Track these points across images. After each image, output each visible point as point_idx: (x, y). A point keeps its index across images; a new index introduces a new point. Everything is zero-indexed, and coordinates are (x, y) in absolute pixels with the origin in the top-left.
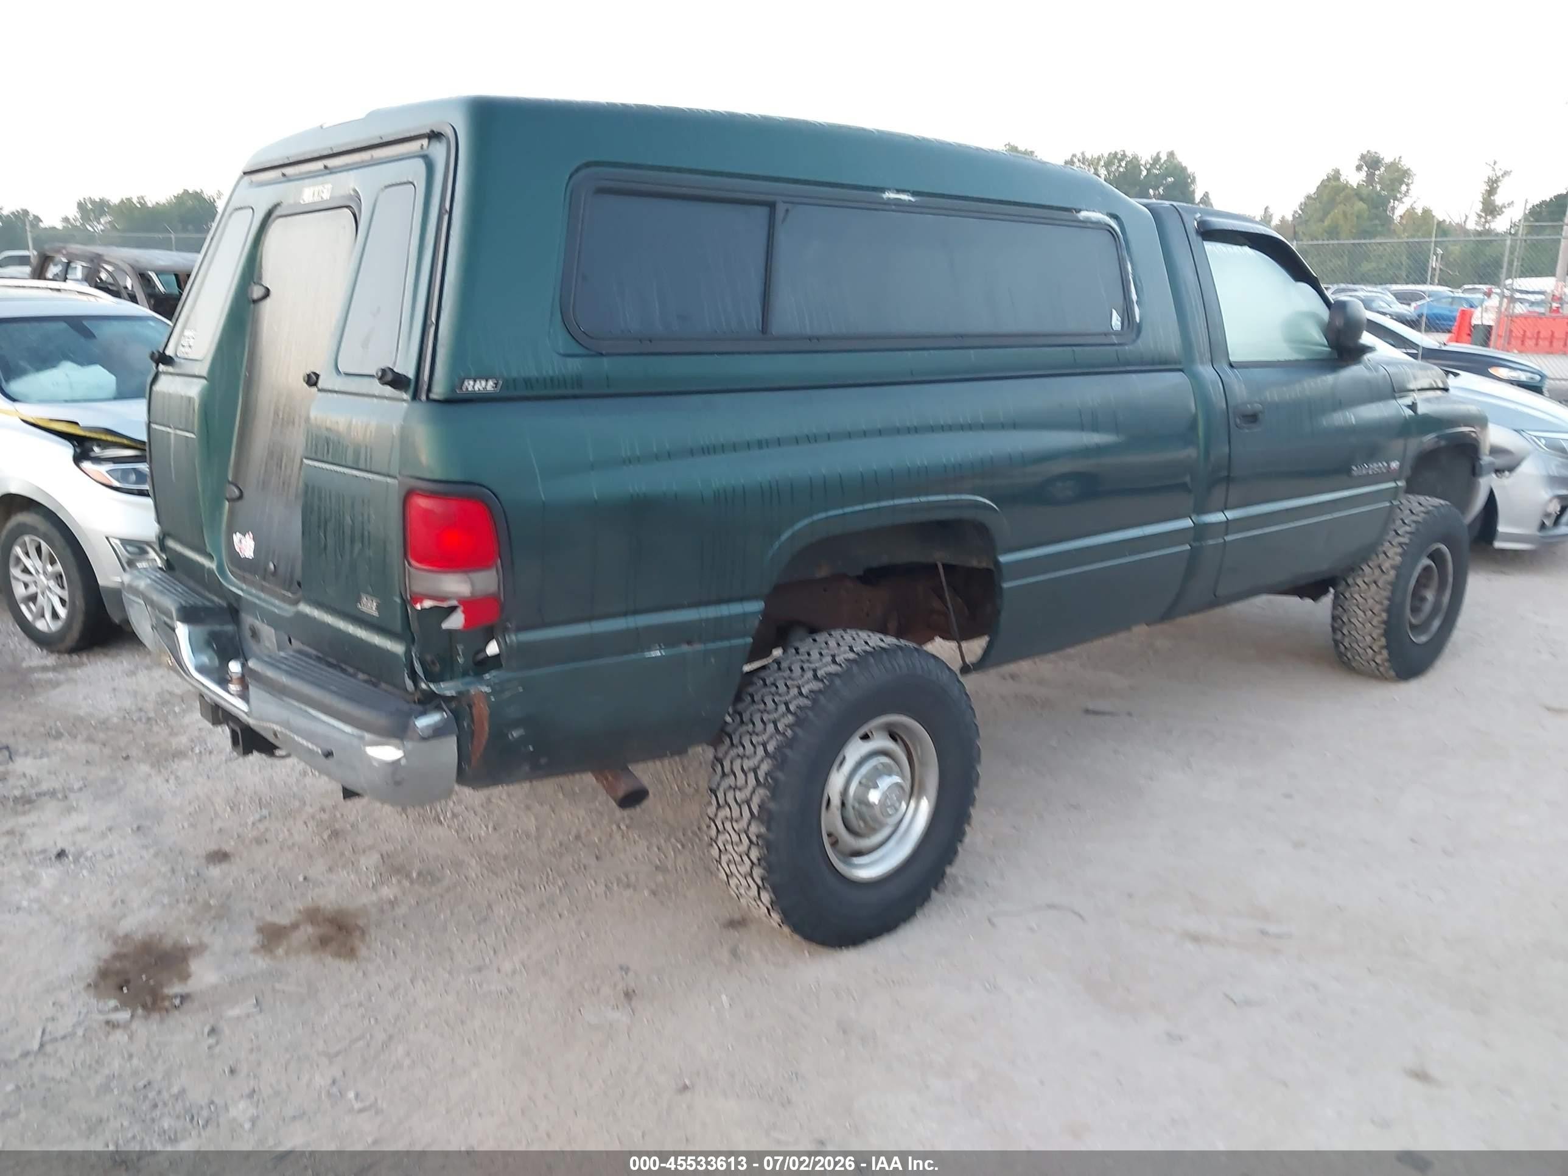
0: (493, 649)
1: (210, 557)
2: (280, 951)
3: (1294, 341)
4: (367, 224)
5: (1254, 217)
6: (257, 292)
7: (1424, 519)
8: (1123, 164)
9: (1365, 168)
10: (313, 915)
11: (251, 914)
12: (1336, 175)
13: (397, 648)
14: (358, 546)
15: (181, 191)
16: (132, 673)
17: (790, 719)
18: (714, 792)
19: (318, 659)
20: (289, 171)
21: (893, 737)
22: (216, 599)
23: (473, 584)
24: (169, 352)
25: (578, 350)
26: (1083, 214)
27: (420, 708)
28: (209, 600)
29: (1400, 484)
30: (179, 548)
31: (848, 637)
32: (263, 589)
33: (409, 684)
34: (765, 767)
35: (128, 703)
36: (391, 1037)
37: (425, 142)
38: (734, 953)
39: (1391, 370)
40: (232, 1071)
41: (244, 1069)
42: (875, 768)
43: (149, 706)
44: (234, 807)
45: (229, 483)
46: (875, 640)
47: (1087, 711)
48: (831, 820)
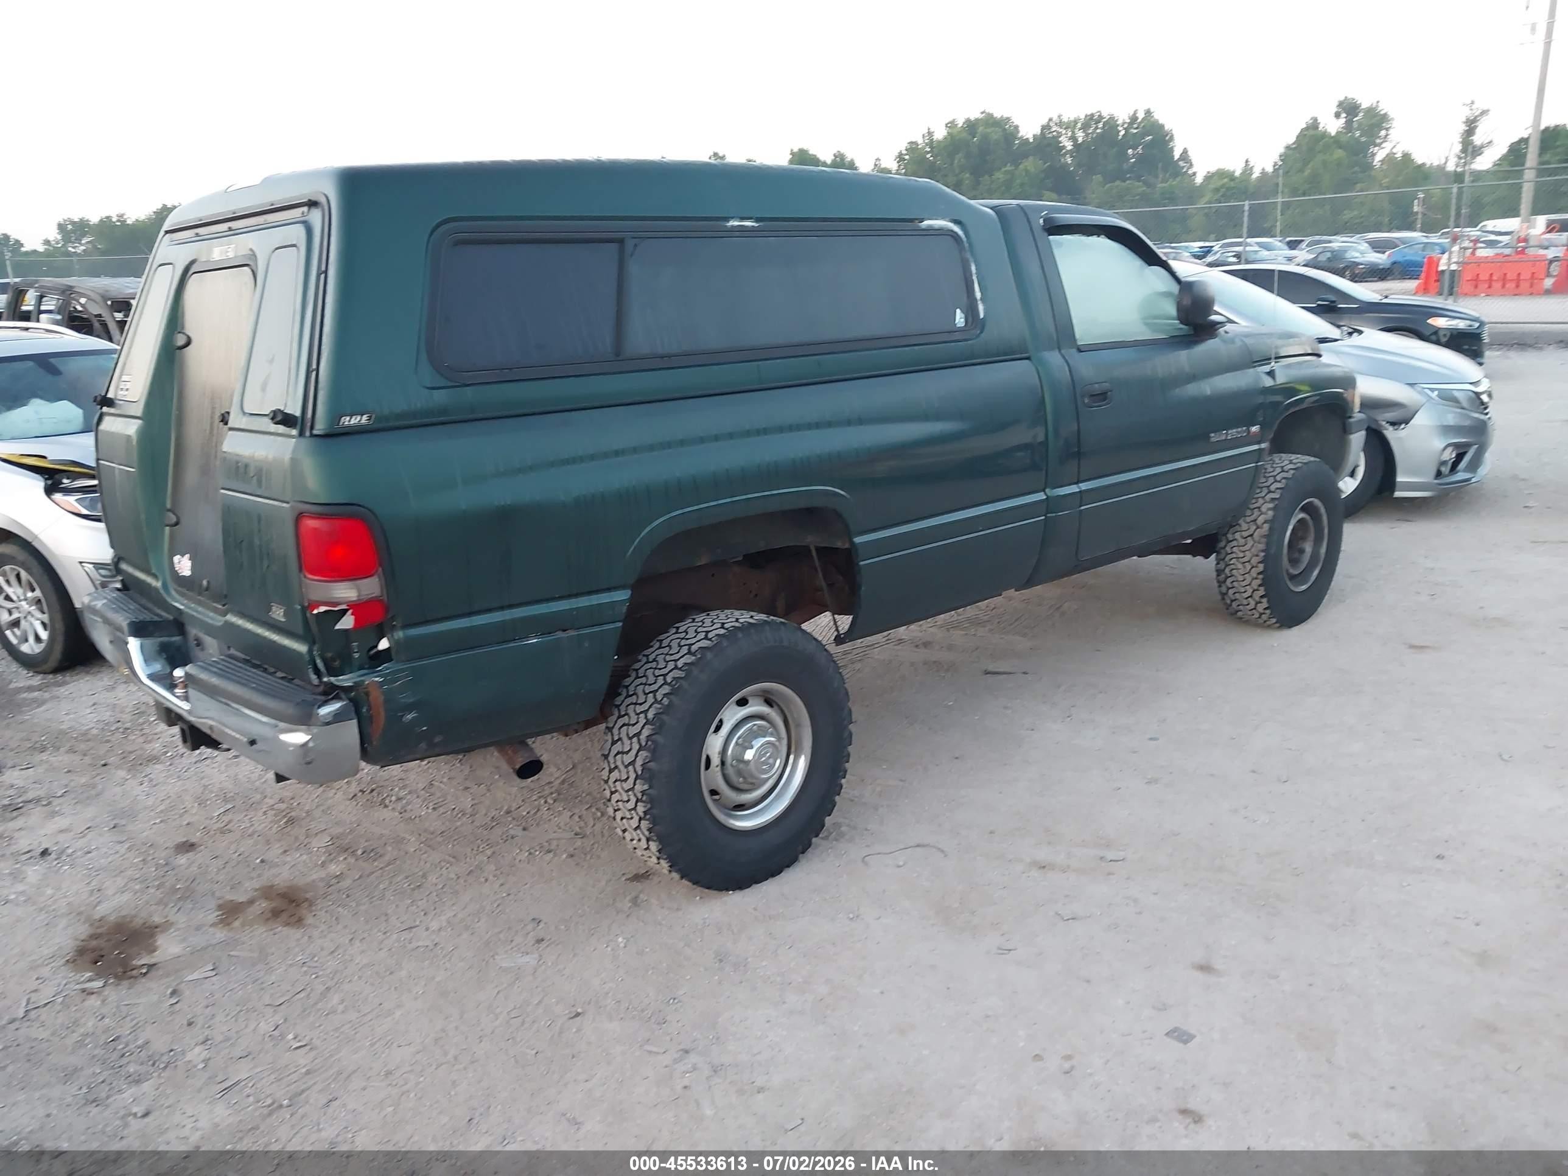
0: (384, 644)
1: (155, 576)
2: (237, 924)
3: (1149, 320)
4: (263, 277)
5: (1234, 172)
6: (180, 340)
7: (1293, 474)
8: (1100, 125)
9: (1344, 115)
10: (267, 892)
11: (213, 894)
12: (1314, 125)
13: (302, 648)
14: (266, 563)
15: (160, 206)
16: (112, 688)
17: (666, 689)
18: (606, 757)
19: (246, 661)
20: (200, 231)
21: (769, 702)
22: (164, 614)
23: (359, 591)
24: (110, 395)
25: (443, 382)
26: (927, 223)
27: (323, 698)
28: (157, 615)
29: (1263, 446)
30: (130, 570)
31: (722, 616)
32: (200, 603)
33: (314, 677)
34: (646, 732)
35: (107, 715)
36: (328, 989)
37: (305, 209)
38: (635, 901)
39: (1248, 341)
40: (190, 1024)
41: (200, 1021)
42: (751, 729)
43: (126, 717)
44: (202, 802)
45: (169, 510)
46: (745, 617)
47: (987, 673)
48: (713, 778)
